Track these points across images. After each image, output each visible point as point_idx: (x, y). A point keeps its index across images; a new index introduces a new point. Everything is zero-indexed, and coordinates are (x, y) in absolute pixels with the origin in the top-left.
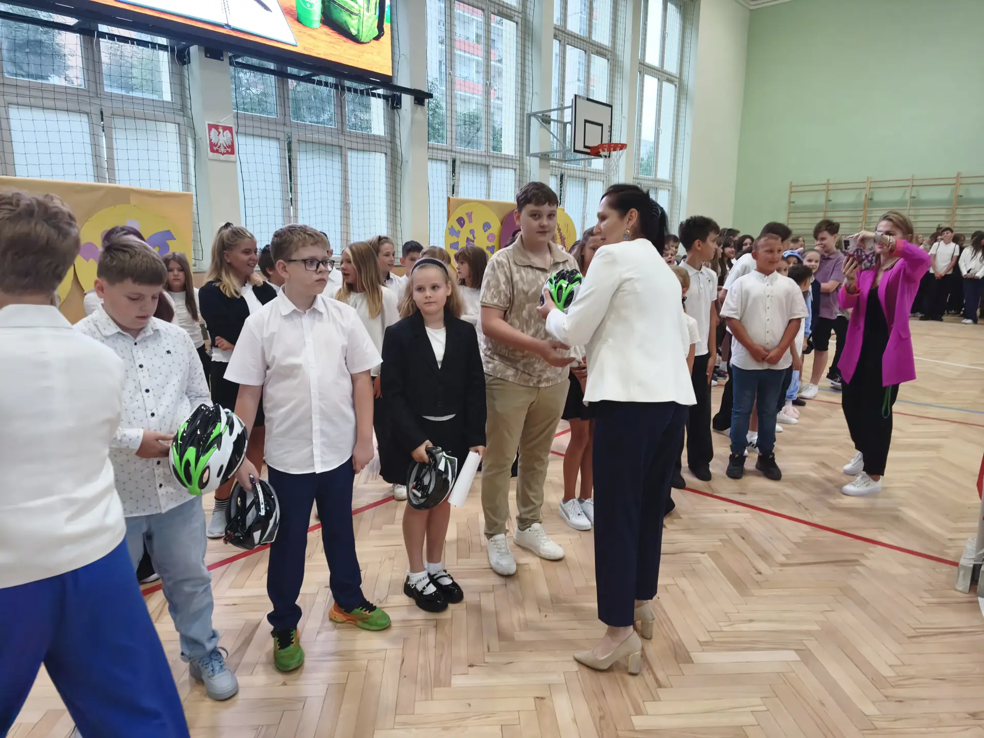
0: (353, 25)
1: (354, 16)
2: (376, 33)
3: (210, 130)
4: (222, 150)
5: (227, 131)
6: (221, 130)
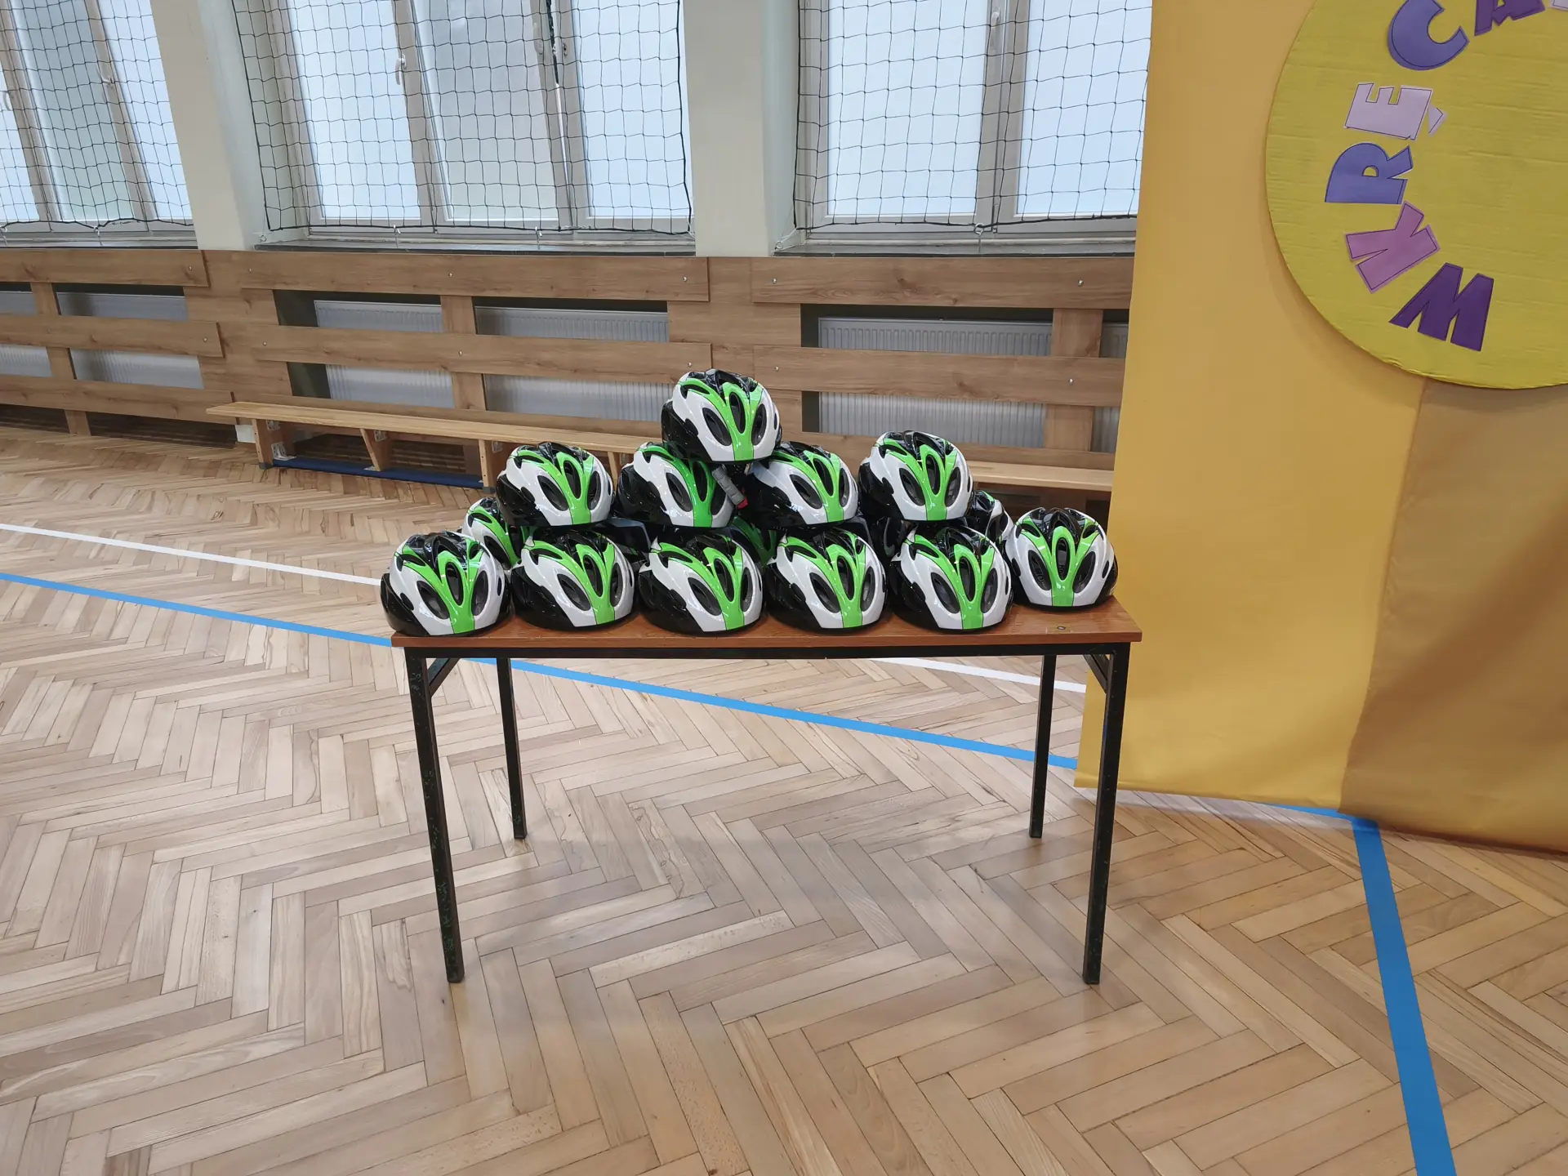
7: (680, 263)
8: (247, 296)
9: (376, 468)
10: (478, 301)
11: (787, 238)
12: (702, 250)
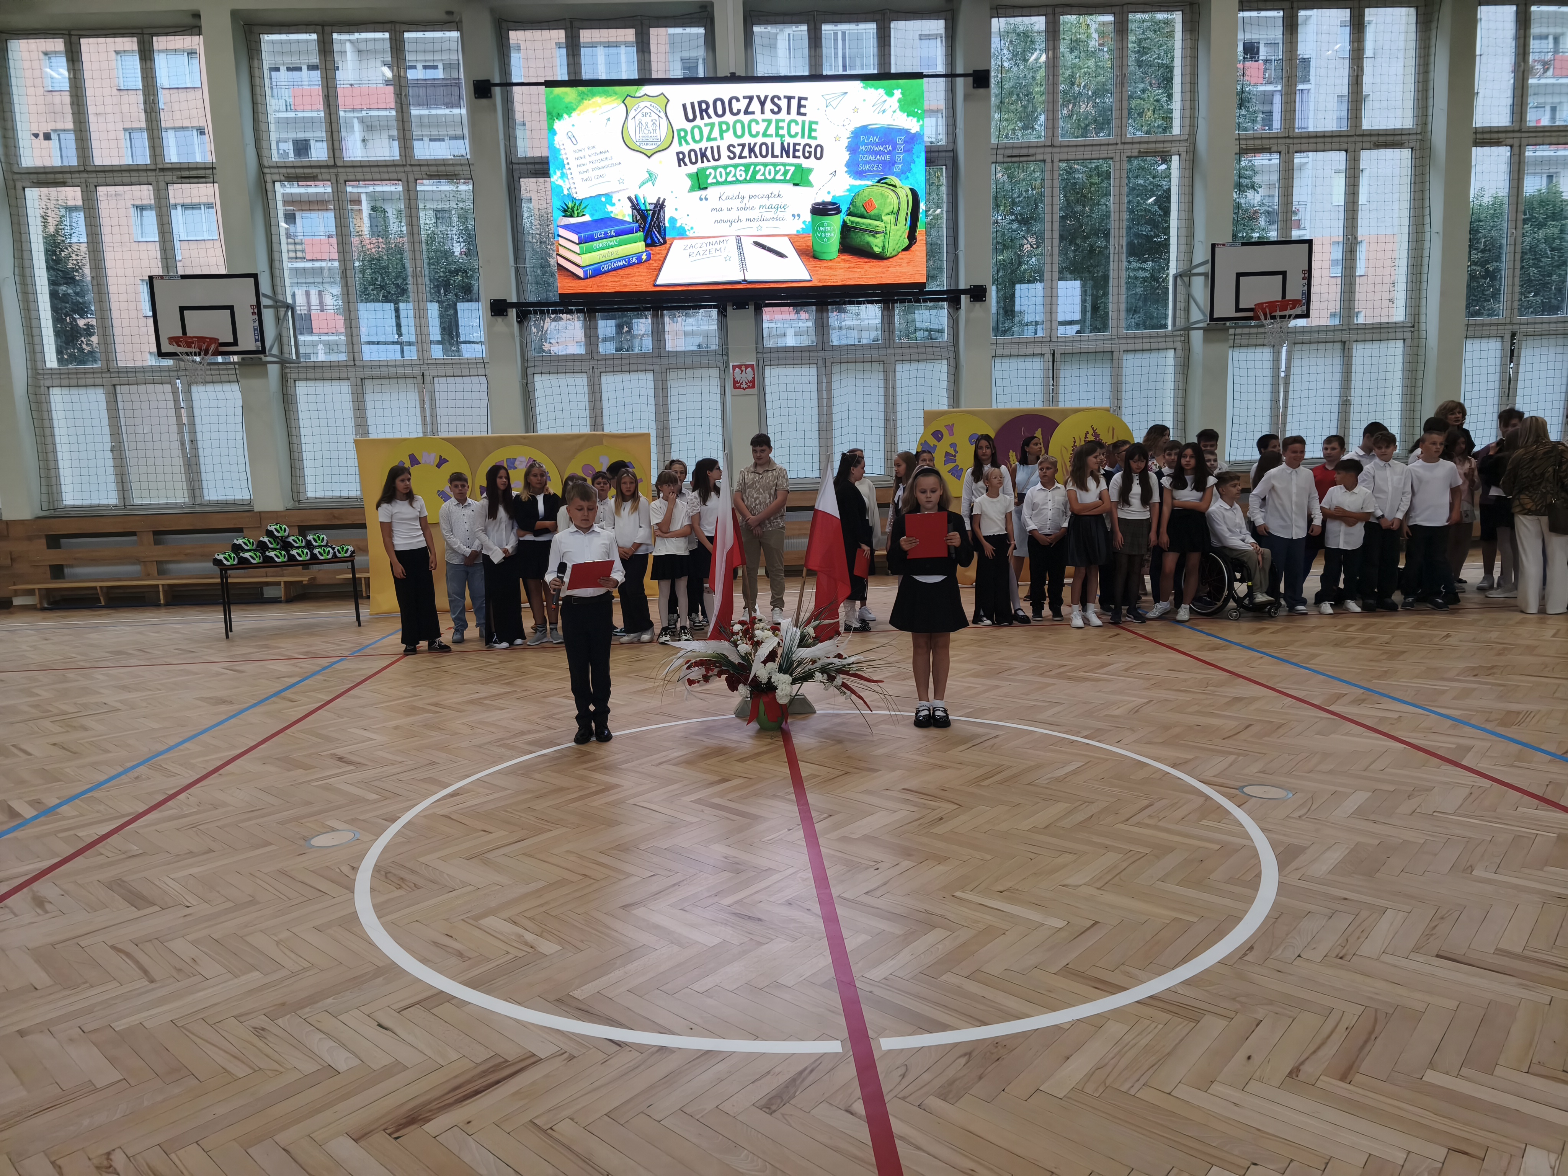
0: (876, 244)
1: (878, 235)
2: (907, 242)
3: (734, 370)
4: (744, 386)
5: (749, 369)
6: (743, 368)
7: (248, 514)
8: (30, 538)
9: (103, 603)
10: (156, 533)
11: (290, 505)
12: (257, 509)
